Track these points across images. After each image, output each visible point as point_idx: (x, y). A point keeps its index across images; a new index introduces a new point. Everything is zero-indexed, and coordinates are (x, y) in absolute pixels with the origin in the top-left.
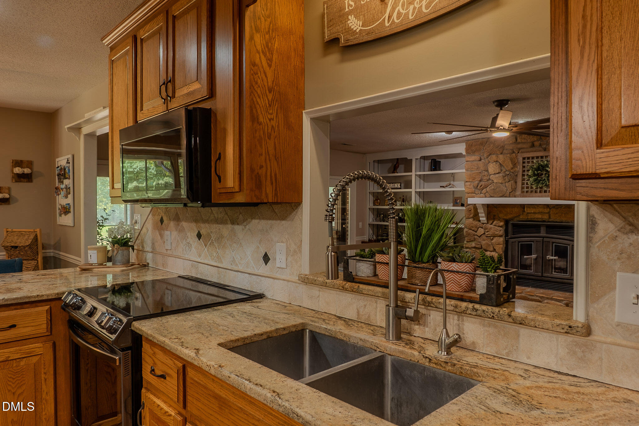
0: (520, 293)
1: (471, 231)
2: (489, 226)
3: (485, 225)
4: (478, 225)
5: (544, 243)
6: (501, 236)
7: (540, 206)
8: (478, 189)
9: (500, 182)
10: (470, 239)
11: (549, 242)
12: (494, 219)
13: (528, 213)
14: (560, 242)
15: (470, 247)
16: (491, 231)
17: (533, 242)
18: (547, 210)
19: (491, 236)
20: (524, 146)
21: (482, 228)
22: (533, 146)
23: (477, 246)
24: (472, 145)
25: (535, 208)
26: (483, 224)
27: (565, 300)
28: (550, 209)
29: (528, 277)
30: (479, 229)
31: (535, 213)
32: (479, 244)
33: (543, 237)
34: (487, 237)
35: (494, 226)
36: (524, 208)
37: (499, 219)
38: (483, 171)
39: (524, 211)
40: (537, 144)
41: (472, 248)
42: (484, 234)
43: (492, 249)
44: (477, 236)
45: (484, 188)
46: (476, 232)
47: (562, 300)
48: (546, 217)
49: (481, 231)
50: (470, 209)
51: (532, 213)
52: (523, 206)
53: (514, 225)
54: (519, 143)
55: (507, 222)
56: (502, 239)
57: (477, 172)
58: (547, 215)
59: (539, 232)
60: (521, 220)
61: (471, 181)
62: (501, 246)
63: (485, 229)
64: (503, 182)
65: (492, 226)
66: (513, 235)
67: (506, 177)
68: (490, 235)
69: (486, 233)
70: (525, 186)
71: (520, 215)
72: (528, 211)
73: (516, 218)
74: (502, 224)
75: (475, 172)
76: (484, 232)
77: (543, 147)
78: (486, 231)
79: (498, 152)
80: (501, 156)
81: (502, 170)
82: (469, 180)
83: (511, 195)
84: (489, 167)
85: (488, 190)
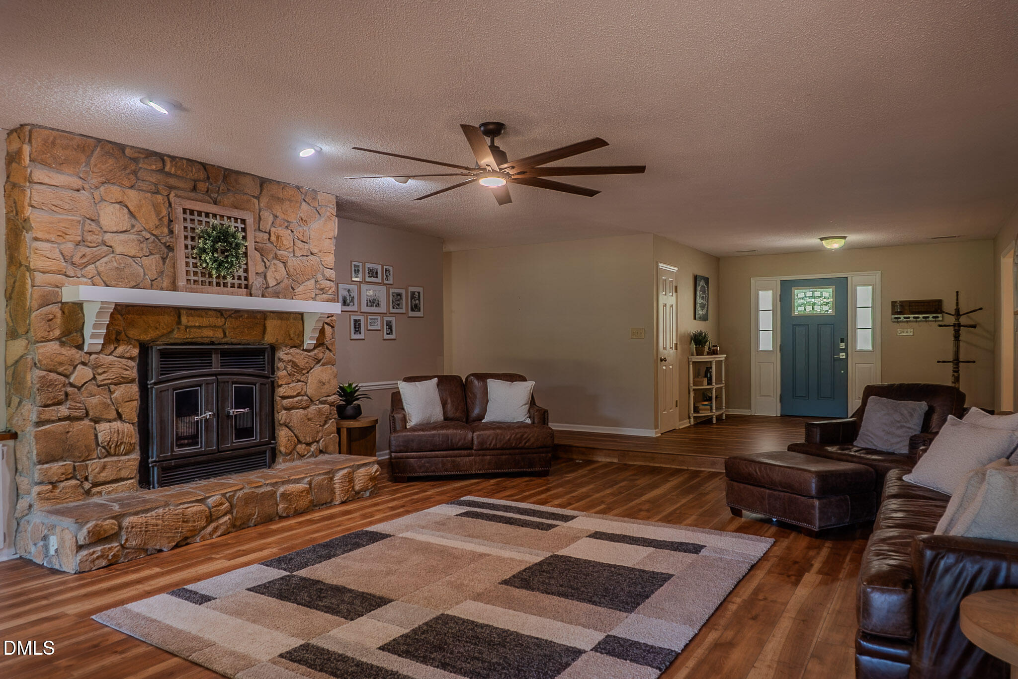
0: (241, 489)
1: (53, 376)
2: (105, 359)
3: (93, 356)
4: (78, 356)
5: (219, 384)
6: (132, 381)
7: (210, 312)
8: (73, 264)
9: (132, 254)
10: (54, 398)
11: (228, 382)
12: (118, 341)
13: (187, 327)
14: (240, 380)
15: (53, 418)
16: (113, 370)
17: (200, 386)
18: (220, 322)
19: (111, 384)
20: (181, 184)
21: (84, 364)
22: (194, 189)
23: (76, 414)
24: (53, 143)
25: (202, 317)
26: (90, 354)
27: (306, 477)
28: (226, 319)
29: (192, 460)
30: (80, 367)
31: (200, 327)
32: (79, 408)
33: (215, 375)
34: (99, 386)
35: (119, 357)
36: (179, 317)
37: (129, 341)
38: (89, 221)
39: (179, 322)
40: (202, 186)
41: (60, 420)
42: (94, 378)
43: (113, 414)
44: (72, 385)
45: (89, 264)
46: (67, 376)
47: (303, 478)
48: (219, 334)
49: (81, 374)
50: (51, 317)
51: (195, 327)
52: (177, 311)
53: (164, 354)
54: (169, 174)
55: (144, 349)
56: (135, 388)
57: (70, 217)
58: (220, 330)
59: (210, 365)
60: (172, 341)
61: (53, 239)
62: (135, 402)
63: (95, 367)
64: (138, 255)
65: (111, 358)
66: (162, 375)
67: (144, 245)
68: (109, 381)
69: (99, 378)
70: (191, 269)
71: (173, 330)
72: (190, 324)
73: (162, 339)
74: (135, 352)
75: (65, 217)
76: (94, 374)
77: (212, 195)
78: (100, 371)
79: (126, 182)
80: (132, 193)
81: (133, 226)
82: (47, 236)
83: (155, 286)
84: (102, 213)
85: (101, 269)
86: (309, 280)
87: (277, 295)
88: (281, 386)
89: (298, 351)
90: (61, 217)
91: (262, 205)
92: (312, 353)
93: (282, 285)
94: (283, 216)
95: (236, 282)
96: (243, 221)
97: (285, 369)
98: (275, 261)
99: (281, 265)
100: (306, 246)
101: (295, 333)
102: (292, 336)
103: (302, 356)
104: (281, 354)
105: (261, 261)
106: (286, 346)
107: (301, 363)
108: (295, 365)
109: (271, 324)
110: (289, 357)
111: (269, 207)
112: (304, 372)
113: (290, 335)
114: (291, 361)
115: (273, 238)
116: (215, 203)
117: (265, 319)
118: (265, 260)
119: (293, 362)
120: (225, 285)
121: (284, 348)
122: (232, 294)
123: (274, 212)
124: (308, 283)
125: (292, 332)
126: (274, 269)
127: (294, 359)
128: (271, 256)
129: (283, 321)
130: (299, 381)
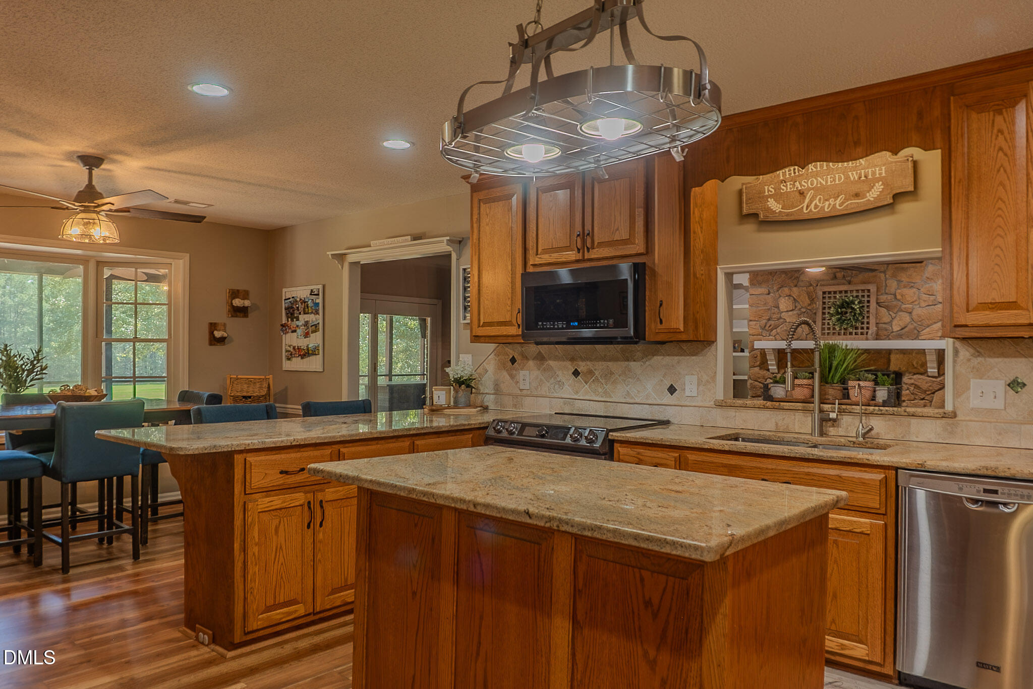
8: (766, 330)
22: (835, 277)
38: (773, 308)
40: (839, 275)
45: (774, 329)
50: (756, 355)
57: (764, 308)
61: (757, 320)
70: (826, 326)
75: (762, 308)
77: (846, 279)
79: (792, 285)
80: (795, 289)
81: (796, 307)
82: (754, 319)
83: (808, 338)
84: (780, 304)
85: (778, 331)
86: (935, 323)
87: (900, 337)
88: (904, 401)
89: (921, 377)
90: (760, 308)
91: (887, 276)
92: (939, 379)
93: (906, 329)
94: (908, 280)
95: (860, 331)
96: (869, 291)
97: (908, 389)
98: (900, 313)
99: (907, 315)
100: (932, 298)
101: (917, 363)
102: (916, 365)
103: (925, 381)
104: (905, 379)
105: (887, 314)
106: (910, 373)
107: (925, 386)
108: (917, 387)
109: (893, 357)
110: (912, 381)
111: (894, 276)
112: (927, 393)
113: (913, 365)
114: (913, 384)
115: (899, 297)
116: (850, 283)
117: (890, 354)
118: (891, 313)
119: (916, 385)
120: (851, 334)
121: (907, 375)
122: (854, 339)
123: (899, 278)
124: (934, 326)
125: (914, 363)
126: (899, 319)
127: (916, 383)
128: (896, 310)
129: (905, 356)
130: (923, 399)
